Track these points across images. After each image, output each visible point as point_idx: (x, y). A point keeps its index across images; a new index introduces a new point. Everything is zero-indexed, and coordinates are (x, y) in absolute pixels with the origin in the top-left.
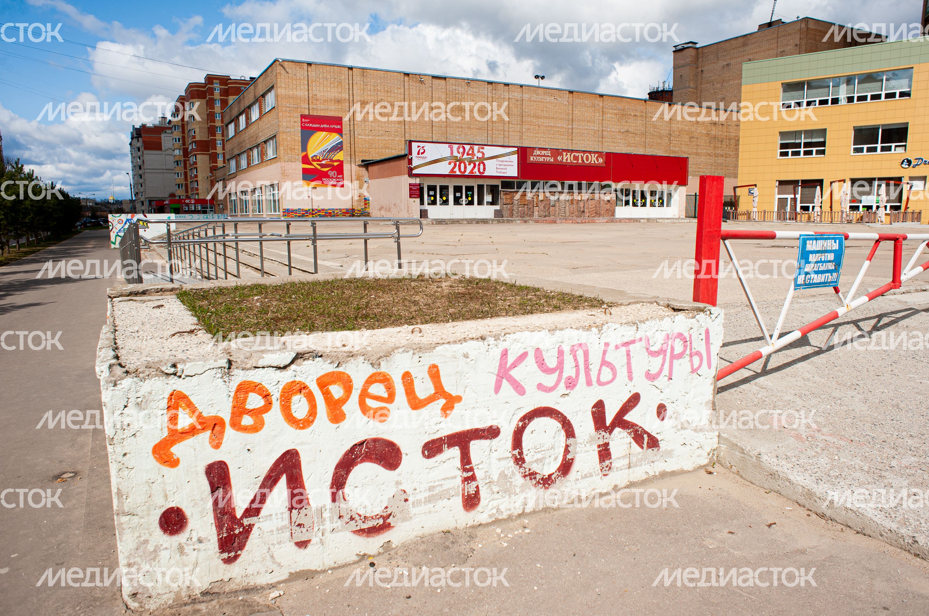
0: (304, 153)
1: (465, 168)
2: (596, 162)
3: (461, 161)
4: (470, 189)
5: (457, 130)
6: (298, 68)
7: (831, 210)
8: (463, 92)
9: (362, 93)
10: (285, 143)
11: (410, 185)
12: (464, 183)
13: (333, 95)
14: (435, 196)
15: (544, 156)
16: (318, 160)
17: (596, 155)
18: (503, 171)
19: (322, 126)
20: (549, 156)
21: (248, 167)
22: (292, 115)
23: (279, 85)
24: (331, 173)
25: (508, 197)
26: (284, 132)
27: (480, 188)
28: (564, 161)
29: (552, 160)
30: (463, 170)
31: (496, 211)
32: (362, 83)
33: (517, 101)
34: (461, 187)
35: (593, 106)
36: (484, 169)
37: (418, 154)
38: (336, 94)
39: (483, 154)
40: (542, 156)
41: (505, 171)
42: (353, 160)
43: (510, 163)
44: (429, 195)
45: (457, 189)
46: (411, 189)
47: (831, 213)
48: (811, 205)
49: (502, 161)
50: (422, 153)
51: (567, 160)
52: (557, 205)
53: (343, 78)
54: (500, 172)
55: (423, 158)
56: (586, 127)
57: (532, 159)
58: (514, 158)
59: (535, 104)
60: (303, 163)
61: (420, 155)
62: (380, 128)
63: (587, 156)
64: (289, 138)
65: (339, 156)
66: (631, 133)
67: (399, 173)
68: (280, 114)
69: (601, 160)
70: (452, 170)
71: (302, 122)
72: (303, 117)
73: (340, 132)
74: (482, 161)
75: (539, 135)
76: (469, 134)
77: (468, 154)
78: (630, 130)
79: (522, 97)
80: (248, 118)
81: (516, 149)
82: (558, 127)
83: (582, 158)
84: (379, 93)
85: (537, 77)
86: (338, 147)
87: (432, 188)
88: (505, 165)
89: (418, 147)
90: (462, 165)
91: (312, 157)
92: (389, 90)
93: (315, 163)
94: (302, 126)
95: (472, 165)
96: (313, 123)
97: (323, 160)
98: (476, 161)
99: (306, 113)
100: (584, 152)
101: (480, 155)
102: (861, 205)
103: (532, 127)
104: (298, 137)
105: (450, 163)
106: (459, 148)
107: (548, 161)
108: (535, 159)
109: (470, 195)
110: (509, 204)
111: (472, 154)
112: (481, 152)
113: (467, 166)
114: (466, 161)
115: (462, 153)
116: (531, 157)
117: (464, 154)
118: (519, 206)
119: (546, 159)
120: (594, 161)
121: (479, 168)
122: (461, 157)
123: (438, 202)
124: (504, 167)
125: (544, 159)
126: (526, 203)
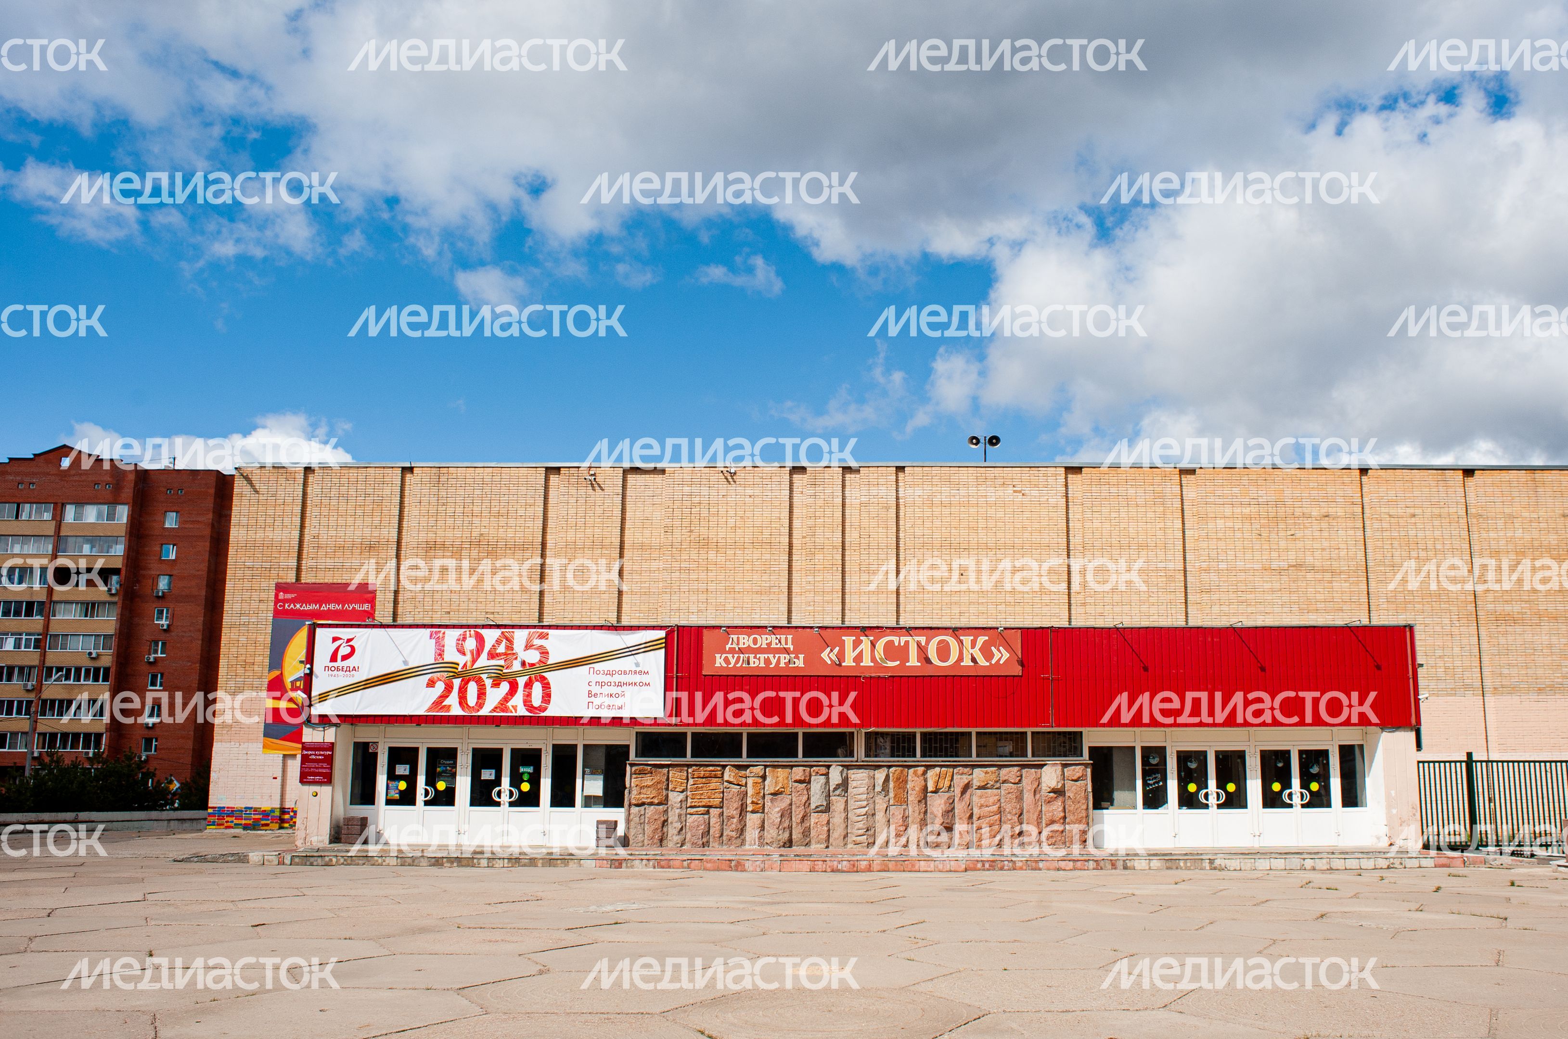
0: (276, 673)
1: (481, 694)
2: (982, 662)
3: (466, 675)
4: (527, 757)
6: (282, 480)
9: (432, 523)
10: (234, 650)
12: (500, 742)
13: (358, 533)
14: (411, 780)
15: (769, 650)
17: (981, 640)
18: (609, 701)
19: (324, 608)
20: (786, 651)
22: (256, 586)
23: (235, 520)
25: (654, 781)
26: (233, 626)
27: (563, 754)
28: (849, 662)
29: (800, 663)
30: (472, 701)
31: (602, 826)
32: (433, 500)
34: (498, 753)
36: (547, 697)
37: (334, 658)
38: (367, 531)
39: (544, 653)
40: (761, 650)
41: (618, 702)
43: (637, 678)
46: (307, 760)
49: (610, 673)
50: (346, 658)
51: (859, 658)
52: (839, 806)
53: (387, 491)
54: (601, 707)
55: (348, 669)
57: (719, 661)
58: (656, 661)
61: (339, 664)
63: (943, 643)
64: (243, 639)
68: (230, 585)
69: (1001, 655)
70: (437, 704)
71: (277, 600)
72: (280, 588)
73: (368, 618)
74: (539, 672)
77: (492, 655)
81: (662, 634)
83: (923, 651)
87: (403, 755)
88: (620, 684)
89: (335, 639)
90: (472, 688)
91: (294, 682)
94: (275, 611)
95: (505, 687)
96: (302, 602)
98: (520, 674)
99: (291, 578)
100: (931, 630)
101: (533, 657)
104: (265, 637)
105: (431, 684)
106: (464, 639)
107: (782, 665)
108: (733, 661)
109: (526, 777)
110: (651, 804)
111: (505, 654)
112: (537, 649)
113: (489, 690)
114: (484, 676)
115: (472, 652)
116: (718, 656)
117: (479, 655)
118: (690, 810)
119: (774, 662)
120: (974, 660)
121: (528, 696)
122: (469, 664)
123: (420, 797)
124: (619, 690)
125: (768, 661)
126: (715, 801)
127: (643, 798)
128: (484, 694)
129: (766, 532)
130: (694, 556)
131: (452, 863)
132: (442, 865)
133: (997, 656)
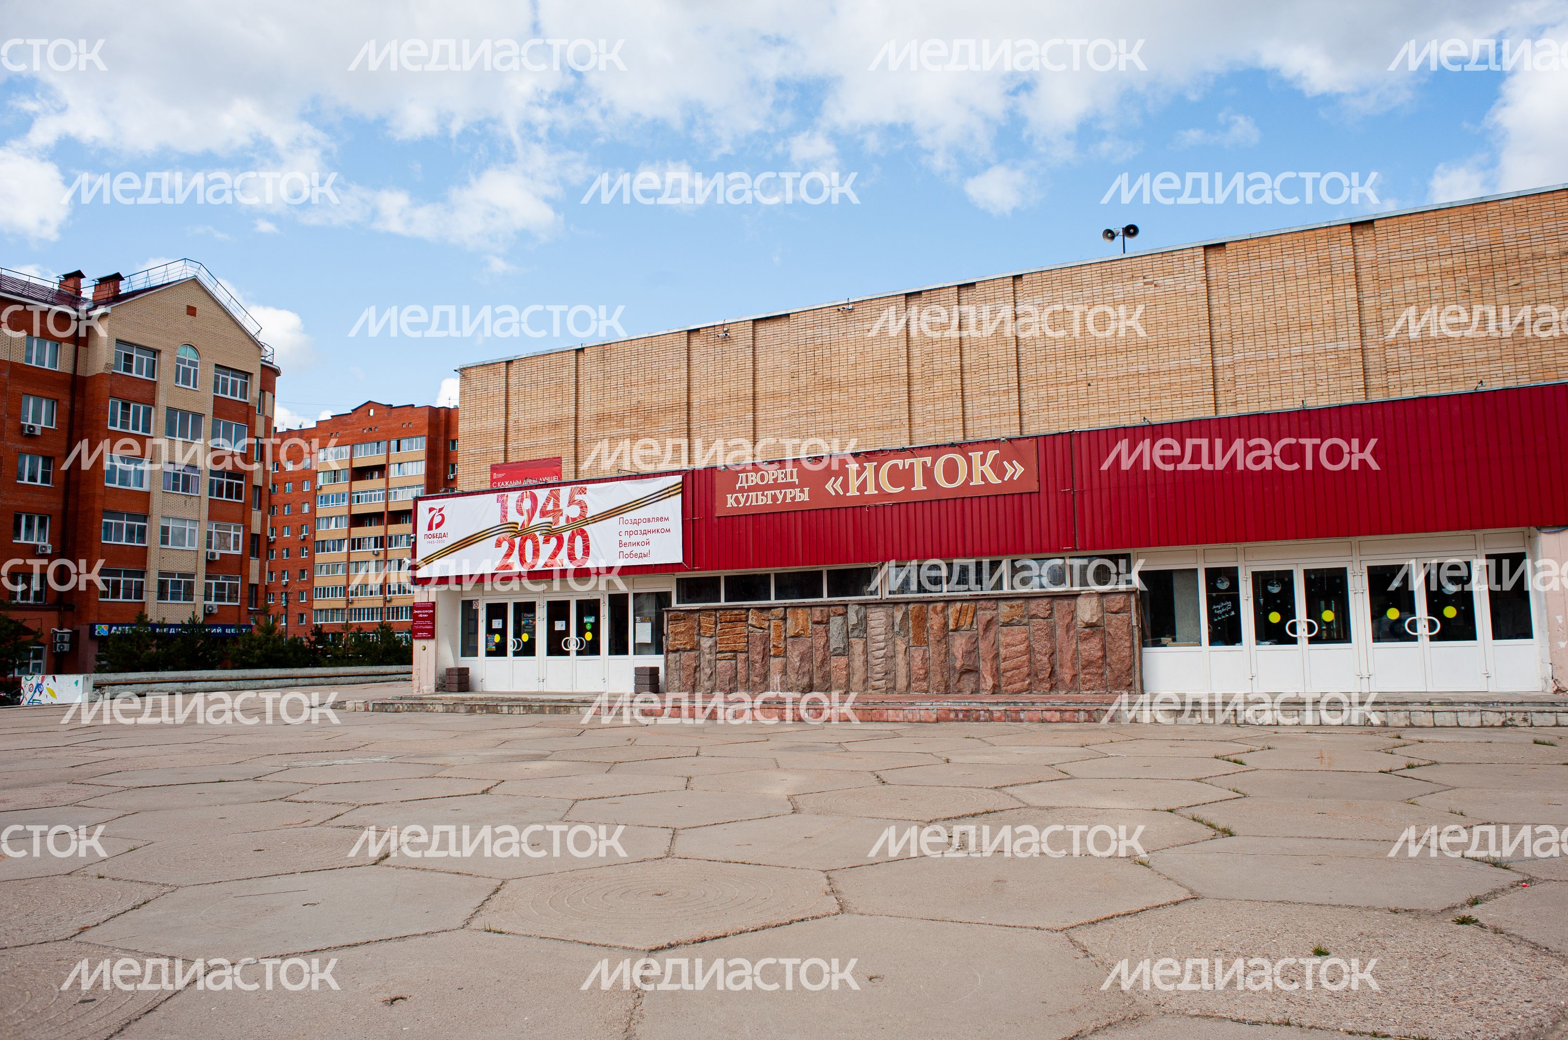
1: (536, 552)
2: (994, 479)
3: (524, 533)
4: (589, 608)
9: (600, 397)
13: (546, 414)
14: (503, 632)
15: (776, 486)
17: (992, 454)
18: (637, 550)
20: (792, 485)
22: (477, 469)
25: (681, 628)
28: (853, 491)
29: (805, 497)
30: (529, 558)
32: (601, 375)
34: (567, 604)
36: (587, 549)
37: (430, 527)
38: (553, 410)
39: (583, 507)
40: (768, 487)
41: (644, 549)
43: (659, 525)
44: (490, 631)
45: (558, 610)
46: (416, 618)
49: (636, 522)
50: (438, 525)
51: (863, 487)
53: (566, 373)
54: (631, 555)
55: (440, 536)
57: (731, 502)
58: (675, 507)
61: (434, 531)
63: (950, 462)
69: (1015, 470)
70: (504, 562)
71: (492, 480)
72: (494, 469)
74: (579, 527)
77: (544, 514)
81: (679, 478)
83: (928, 473)
84: (634, 389)
88: (645, 533)
89: (431, 510)
90: (529, 544)
92: (655, 377)
95: (554, 541)
96: (510, 479)
98: (565, 529)
99: (501, 460)
100: (936, 449)
101: (574, 512)
105: (499, 544)
106: (522, 501)
107: (788, 500)
108: (743, 500)
109: (589, 627)
110: (685, 650)
111: (553, 511)
112: (577, 504)
113: (542, 546)
114: (537, 533)
115: (528, 511)
116: (729, 496)
117: (533, 515)
118: (719, 656)
119: (780, 497)
120: (984, 477)
121: (571, 550)
122: (526, 523)
123: (510, 649)
124: (643, 538)
125: (775, 498)
126: (741, 645)
127: (678, 644)
128: (538, 550)
130: (819, 398)
131: (482, 710)
132: (475, 712)
133: (1010, 470)
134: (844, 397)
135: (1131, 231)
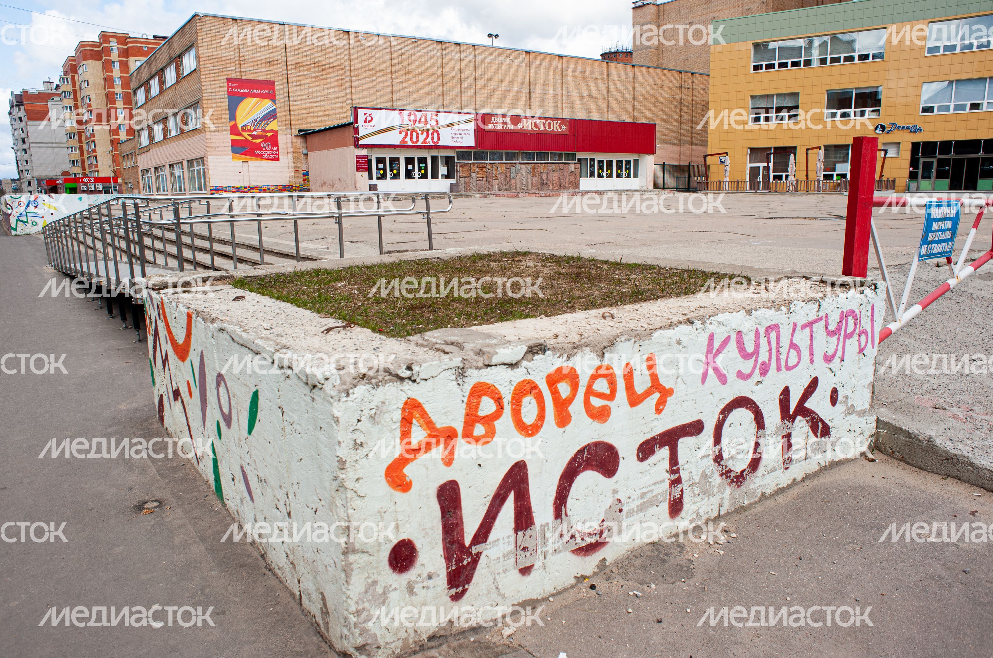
0: (233, 123)
1: (418, 137)
2: (559, 130)
3: (412, 130)
4: (422, 160)
5: (405, 95)
6: (222, 25)
7: (807, 179)
8: (410, 53)
11: (357, 157)
12: (416, 155)
13: (263, 55)
14: (384, 169)
15: (503, 123)
16: (249, 130)
17: (559, 122)
18: (458, 140)
19: (252, 91)
20: (508, 123)
21: (164, 139)
22: (217, 79)
23: (200, 44)
24: (265, 145)
25: (465, 169)
26: (208, 99)
27: (434, 159)
28: (525, 128)
29: (512, 128)
30: (415, 139)
31: (452, 185)
33: (470, 62)
34: (413, 159)
35: (552, 67)
36: (439, 138)
37: (365, 122)
38: (267, 55)
39: (437, 122)
40: (501, 123)
41: (461, 140)
42: (289, 130)
43: (466, 132)
44: (378, 169)
45: (410, 161)
46: (358, 162)
47: (807, 182)
48: (784, 174)
49: (458, 130)
50: (370, 121)
51: (527, 127)
52: (518, 177)
54: (456, 142)
55: (371, 126)
56: (545, 92)
57: (490, 127)
58: (471, 126)
59: (489, 65)
60: (232, 133)
61: (367, 124)
62: (318, 94)
63: (549, 123)
64: (214, 105)
65: (273, 125)
66: (593, 97)
67: (344, 145)
68: (203, 78)
69: (564, 128)
70: (403, 140)
71: (228, 87)
72: (229, 80)
73: (273, 98)
74: (436, 129)
75: (495, 100)
76: (418, 99)
77: (420, 122)
78: (592, 94)
79: (475, 58)
80: (162, 83)
81: (474, 116)
82: (515, 92)
83: (544, 125)
84: (316, 54)
85: (490, 35)
86: (271, 116)
87: (380, 160)
89: (365, 114)
90: (414, 134)
91: (242, 127)
92: (327, 50)
93: (245, 134)
94: (228, 91)
95: (425, 134)
96: (241, 88)
97: (254, 130)
98: (429, 129)
99: (233, 76)
100: (546, 119)
101: (433, 123)
102: (835, 173)
103: (486, 91)
104: (225, 104)
105: (400, 133)
106: (410, 115)
108: (493, 127)
109: (423, 168)
110: (466, 177)
111: (424, 122)
113: (420, 135)
114: (418, 130)
115: (413, 120)
116: (490, 124)
117: (415, 122)
118: (477, 179)
119: (505, 127)
121: (433, 138)
123: (388, 176)
124: (460, 136)
125: (503, 127)
126: (485, 176)
127: (464, 175)
129: (429, 69)
134: (414, 79)
135: (496, 36)
